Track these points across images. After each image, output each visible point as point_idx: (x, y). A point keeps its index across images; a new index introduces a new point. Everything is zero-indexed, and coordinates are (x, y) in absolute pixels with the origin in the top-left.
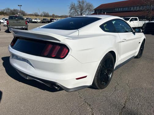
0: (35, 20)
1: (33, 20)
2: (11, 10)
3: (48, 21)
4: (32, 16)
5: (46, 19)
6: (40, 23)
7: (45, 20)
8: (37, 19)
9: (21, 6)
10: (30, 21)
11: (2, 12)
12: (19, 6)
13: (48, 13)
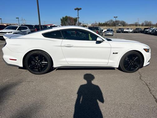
0: (127, 30)
1: (125, 30)
2: (113, 22)
3: (140, 31)
4: (132, 26)
5: (139, 29)
6: (132, 32)
7: (137, 30)
8: (129, 29)
9: (117, 17)
10: (121, 31)
11: (106, 23)
12: (114, 17)
13: (150, 22)
